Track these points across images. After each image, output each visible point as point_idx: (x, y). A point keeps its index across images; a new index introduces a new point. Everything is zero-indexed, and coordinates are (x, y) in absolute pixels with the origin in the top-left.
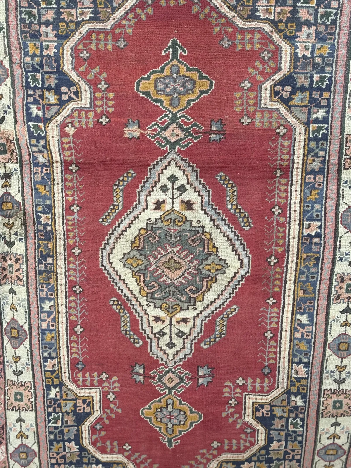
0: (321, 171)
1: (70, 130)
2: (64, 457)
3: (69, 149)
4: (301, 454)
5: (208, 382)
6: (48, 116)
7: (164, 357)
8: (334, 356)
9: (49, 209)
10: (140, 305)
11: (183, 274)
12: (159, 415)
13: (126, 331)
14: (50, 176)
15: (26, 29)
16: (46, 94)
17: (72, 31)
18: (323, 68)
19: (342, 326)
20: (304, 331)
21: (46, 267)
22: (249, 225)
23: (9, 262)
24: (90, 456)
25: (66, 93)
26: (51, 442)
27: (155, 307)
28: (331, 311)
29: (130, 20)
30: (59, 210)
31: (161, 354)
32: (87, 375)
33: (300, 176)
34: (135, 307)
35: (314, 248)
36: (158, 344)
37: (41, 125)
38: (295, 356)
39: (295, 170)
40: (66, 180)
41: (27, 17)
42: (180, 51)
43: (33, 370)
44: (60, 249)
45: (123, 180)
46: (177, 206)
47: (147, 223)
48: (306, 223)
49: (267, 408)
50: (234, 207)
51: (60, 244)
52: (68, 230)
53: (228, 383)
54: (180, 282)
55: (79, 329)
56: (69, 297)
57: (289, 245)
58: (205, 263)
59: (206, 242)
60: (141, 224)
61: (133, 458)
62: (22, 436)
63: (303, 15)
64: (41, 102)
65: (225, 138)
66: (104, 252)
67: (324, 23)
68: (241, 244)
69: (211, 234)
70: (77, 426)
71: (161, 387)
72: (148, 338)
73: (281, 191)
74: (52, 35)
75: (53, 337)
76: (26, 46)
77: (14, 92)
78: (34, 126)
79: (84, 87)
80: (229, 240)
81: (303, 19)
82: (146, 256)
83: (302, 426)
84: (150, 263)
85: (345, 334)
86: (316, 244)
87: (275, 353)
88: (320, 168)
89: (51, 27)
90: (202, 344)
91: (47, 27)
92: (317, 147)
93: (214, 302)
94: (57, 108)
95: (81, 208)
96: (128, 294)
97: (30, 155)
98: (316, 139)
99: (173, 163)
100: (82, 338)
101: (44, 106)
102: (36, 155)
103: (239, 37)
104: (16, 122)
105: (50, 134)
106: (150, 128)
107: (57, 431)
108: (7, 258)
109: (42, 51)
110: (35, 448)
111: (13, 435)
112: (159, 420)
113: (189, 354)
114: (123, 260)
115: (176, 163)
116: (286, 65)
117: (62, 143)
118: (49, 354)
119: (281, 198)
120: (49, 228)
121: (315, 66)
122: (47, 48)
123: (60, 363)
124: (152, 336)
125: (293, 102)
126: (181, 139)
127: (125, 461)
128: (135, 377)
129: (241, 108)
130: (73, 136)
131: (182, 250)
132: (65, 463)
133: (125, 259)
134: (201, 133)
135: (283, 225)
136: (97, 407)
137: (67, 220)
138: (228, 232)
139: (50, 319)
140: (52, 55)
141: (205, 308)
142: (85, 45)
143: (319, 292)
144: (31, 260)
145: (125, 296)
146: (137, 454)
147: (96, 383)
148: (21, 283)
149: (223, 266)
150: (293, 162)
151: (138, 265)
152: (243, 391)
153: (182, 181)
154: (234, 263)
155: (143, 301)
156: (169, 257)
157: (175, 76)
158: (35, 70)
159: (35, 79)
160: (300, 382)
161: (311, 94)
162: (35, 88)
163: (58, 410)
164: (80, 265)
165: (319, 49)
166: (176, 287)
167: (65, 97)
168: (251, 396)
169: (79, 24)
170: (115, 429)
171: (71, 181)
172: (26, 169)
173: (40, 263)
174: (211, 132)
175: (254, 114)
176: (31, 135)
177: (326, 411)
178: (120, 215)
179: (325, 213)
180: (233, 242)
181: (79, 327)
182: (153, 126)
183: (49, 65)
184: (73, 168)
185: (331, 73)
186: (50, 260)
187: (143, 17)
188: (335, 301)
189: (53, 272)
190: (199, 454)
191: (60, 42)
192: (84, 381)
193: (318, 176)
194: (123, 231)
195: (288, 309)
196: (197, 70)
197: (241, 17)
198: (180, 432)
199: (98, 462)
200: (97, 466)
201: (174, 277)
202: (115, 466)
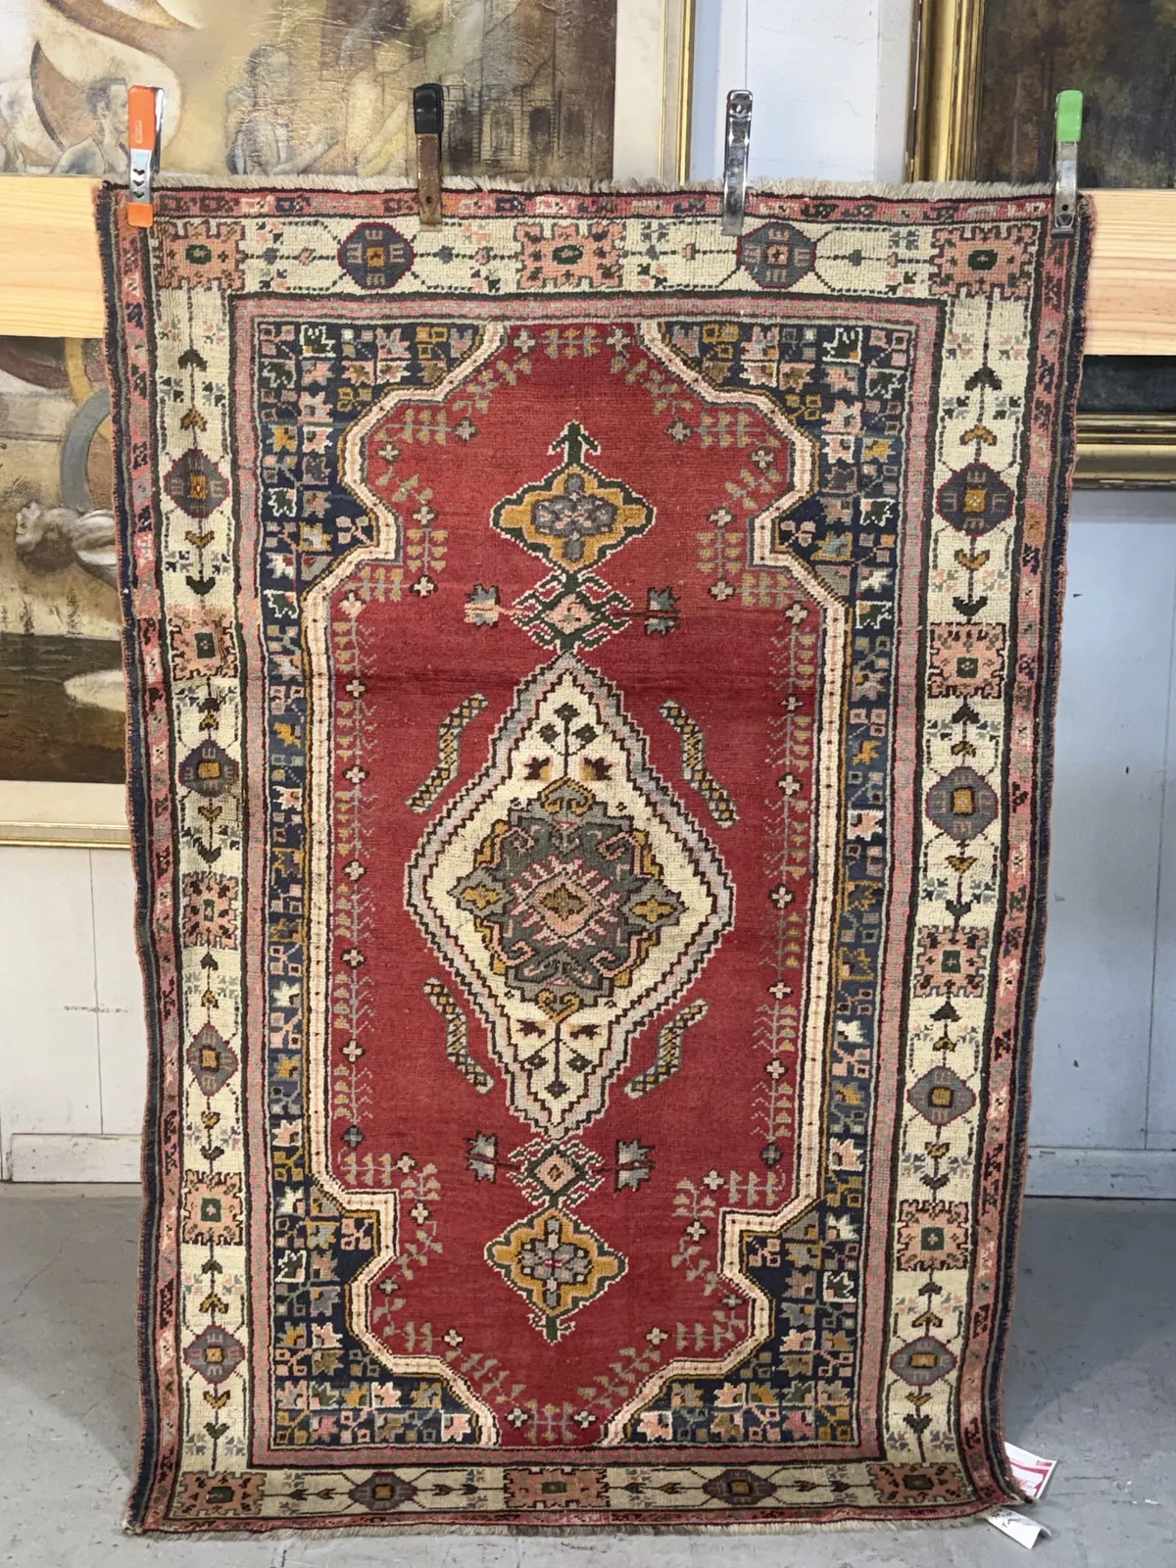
0: (882, 701)
1: (353, 608)
2: (306, 1361)
3: (349, 646)
4: (853, 1365)
5: (640, 1181)
6: (307, 576)
7: (542, 1117)
8: (920, 1119)
9: (299, 777)
10: (491, 995)
11: (586, 923)
12: (529, 1259)
13: (457, 1055)
14: (304, 705)
15: (272, 400)
16: (306, 531)
17: (364, 404)
18: (879, 486)
19: (935, 1049)
20: (852, 1060)
21: (286, 906)
22: (731, 818)
23: (206, 895)
24: (367, 1360)
25: (347, 530)
26: (280, 1323)
27: (523, 999)
28: (912, 1013)
29: (483, 385)
30: (320, 780)
31: (535, 1110)
32: (368, 1159)
33: (837, 711)
34: (480, 1000)
35: (871, 869)
36: (529, 1086)
37: (292, 595)
38: (833, 1118)
39: (826, 697)
40: (339, 713)
41: (273, 375)
42: (585, 447)
43: (246, 1145)
44: (319, 866)
45: (460, 716)
46: (576, 772)
47: (510, 810)
48: (852, 813)
49: (774, 1245)
50: (698, 776)
51: (320, 853)
52: (338, 823)
53: (685, 1184)
54: (580, 941)
55: (353, 1051)
56: (335, 974)
57: (816, 862)
58: (635, 898)
59: (637, 852)
60: (496, 810)
61: (465, 1367)
62: (213, 1306)
63: (836, 379)
64: (293, 547)
65: (677, 627)
66: (416, 873)
67: (878, 397)
68: (713, 860)
69: (647, 835)
70: (341, 1284)
71: (534, 1189)
72: (507, 1071)
73: (797, 742)
74: (322, 412)
75: (295, 1069)
76: (268, 434)
77: (238, 528)
78: (277, 599)
79: (386, 517)
80: (687, 848)
81: (836, 388)
82: (506, 883)
83: (854, 1292)
84: (516, 899)
85: (943, 1068)
86: (875, 860)
87: (790, 1112)
88: (879, 694)
89: (322, 396)
90: (628, 1089)
91: (313, 395)
92: (872, 649)
93: (655, 989)
94: (326, 559)
95: (367, 774)
96: (465, 969)
97: (263, 659)
98: (868, 632)
99: (567, 678)
100: (359, 1071)
101: (299, 556)
102: (277, 659)
103: (707, 420)
104: (238, 589)
105: (308, 615)
106: (521, 603)
107: (294, 1295)
108: (203, 887)
109: (300, 444)
110: (243, 1336)
111: (192, 1303)
112: (527, 1271)
113: (598, 1111)
114: (456, 892)
115: (575, 680)
116: (803, 478)
117: (335, 634)
118: (285, 1108)
119: (798, 757)
120: (297, 819)
121: (863, 482)
122: (312, 437)
123: (307, 1129)
124: (514, 1067)
125: (820, 555)
126: (587, 628)
127: (448, 1373)
128: (476, 1165)
129: (711, 565)
130: (358, 619)
131: (585, 868)
132: (309, 1377)
133: (460, 889)
134: (627, 614)
135: (803, 818)
136: (387, 1237)
137: (338, 801)
138: (685, 830)
139: (289, 1027)
140: (322, 451)
141: (633, 1003)
142: (390, 433)
143: (883, 968)
144: (255, 890)
145: (458, 974)
146: (476, 1357)
147: (386, 1179)
148: (231, 942)
149: (674, 907)
150: (823, 681)
151: (488, 903)
152: (720, 1204)
153: (587, 717)
154: (697, 902)
155: (498, 985)
156: (557, 883)
157: (574, 497)
158: (284, 482)
159: (282, 501)
160: (846, 1182)
161: (856, 540)
162: (282, 520)
163: (298, 1243)
164: (361, 902)
165: (870, 448)
166: (571, 953)
167: (344, 539)
168: (737, 1217)
169: (379, 391)
170: (427, 1293)
171: (350, 715)
172: (254, 690)
173: (274, 896)
174: (649, 614)
175: (739, 577)
176: (268, 616)
177: (908, 1253)
178: (451, 791)
179: (893, 792)
180: (696, 855)
181: (353, 1044)
182: (526, 599)
183: (314, 471)
184: (355, 688)
185: (896, 497)
186: (296, 891)
187: (511, 378)
188: (919, 991)
189: (302, 917)
190: (619, 1359)
191: (340, 425)
192: (359, 1174)
193: (875, 712)
194: (456, 828)
195: (818, 1009)
196: (620, 485)
197: (711, 382)
198: (575, 1301)
199: (385, 1375)
200: (382, 1384)
201: (566, 929)
202: (423, 1385)
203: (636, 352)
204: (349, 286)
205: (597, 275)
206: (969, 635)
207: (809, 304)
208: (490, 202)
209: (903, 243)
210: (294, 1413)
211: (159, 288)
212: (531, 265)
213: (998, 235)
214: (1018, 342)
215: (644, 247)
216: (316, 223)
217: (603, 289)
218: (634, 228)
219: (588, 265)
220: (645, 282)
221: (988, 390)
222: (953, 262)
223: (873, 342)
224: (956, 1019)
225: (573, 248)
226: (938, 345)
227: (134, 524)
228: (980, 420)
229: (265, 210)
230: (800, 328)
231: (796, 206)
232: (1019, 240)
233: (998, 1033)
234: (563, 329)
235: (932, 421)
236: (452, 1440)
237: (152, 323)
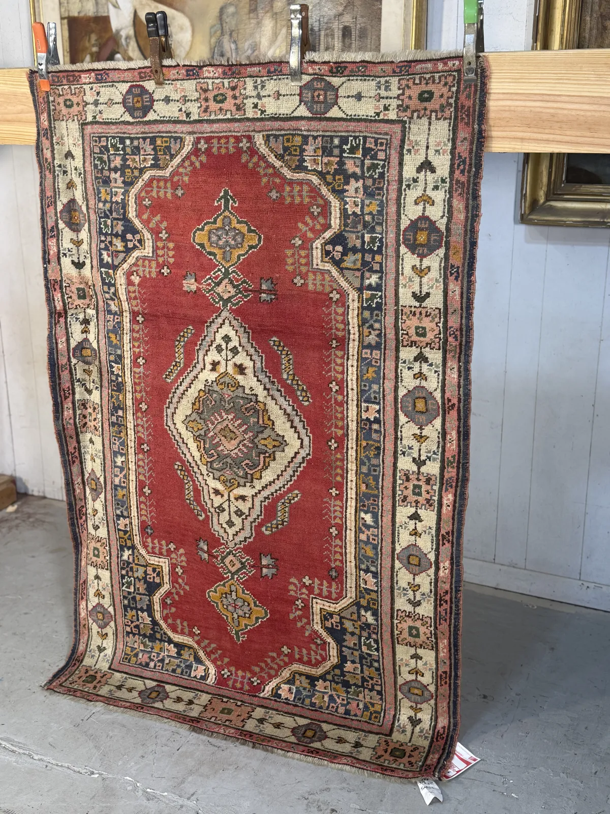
0: (378, 346)
1: (136, 279)
2: (137, 627)
3: (135, 298)
4: (381, 685)
5: (273, 575)
6: (116, 263)
7: (225, 536)
8: (404, 570)
9: (119, 359)
10: (201, 474)
11: (238, 445)
12: (225, 601)
13: (190, 500)
14: (120, 325)
15: (99, 175)
16: (115, 241)
17: (136, 178)
18: (373, 227)
19: (411, 535)
20: (369, 533)
21: (117, 420)
22: (308, 400)
23: (89, 410)
24: (162, 632)
25: (131, 241)
26: (125, 607)
27: (214, 478)
28: (398, 514)
29: (186, 168)
30: (127, 361)
31: (221, 531)
32: (156, 542)
33: (356, 350)
34: (197, 475)
35: (374, 436)
36: (219, 520)
37: (111, 271)
38: (361, 562)
39: (351, 342)
40: (133, 330)
41: (99, 163)
42: (231, 202)
43: (108, 526)
44: (129, 403)
45: (183, 336)
46: (230, 370)
47: (205, 385)
48: (364, 405)
49: (336, 618)
50: (291, 377)
51: (129, 396)
52: (135, 383)
53: (293, 580)
54: (236, 454)
55: (147, 491)
56: (138, 454)
57: (348, 428)
58: (260, 436)
59: (261, 413)
60: (199, 385)
61: (202, 645)
62: (99, 595)
63: (350, 166)
64: (110, 248)
65: (277, 299)
66: (169, 410)
67: (371, 177)
68: (301, 421)
69: (265, 404)
70: (149, 596)
71: (224, 570)
72: (209, 512)
73: (337, 365)
74: (120, 180)
75: (124, 495)
76: (99, 193)
77: (91, 238)
78: (106, 273)
79: (147, 235)
80: (286, 414)
81: (350, 171)
82: (205, 421)
83: (377, 650)
84: (209, 429)
85: (415, 545)
86: (376, 431)
87: (341, 554)
88: (377, 342)
89: (119, 173)
90: (264, 529)
91: (116, 173)
92: (372, 317)
93: (274, 482)
94: (123, 255)
95: (146, 361)
96: (191, 460)
97: (104, 301)
98: (369, 308)
99: (227, 321)
100: (150, 500)
101: (112, 253)
102: (109, 302)
103: (288, 189)
104: (92, 267)
105: (118, 282)
106: (205, 282)
107: (130, 597)
108: (87, 406)
109: (112, 197)
110: (111, 610)
111: (92, 592)
112: (225, 607)
113: (250, 538)
115: (230, 323)
116: (335, 222)
117: (129, 292)
118: (122, 512)
119: (337, 372)
120: (120, 379)
121: (366, 225)
122: (116, 194)
123: (131, 523)
124: (212, 510)
125: (344, 265)
126: (233, 296)
127: (196, 646)
128: (200, 553)
129: (293, 267)
130: (138, 285)
131: (236, 418)
132: (139, 634)
133: (187, 421)
134: (250, 291)
135: (341, 404)
136: (166, 579)
137: (135, 373)
138: (285, 404)
139: (121, 476)
140: (120, 201)
141: (263, 488)
142: (147, 192)
143: (382, 488)
144: (105, 411)
145: (188, 462)
146: (207, 642)
147: (164, 551)
148: (98, 433)
149: (281, 443)
150: (349, 333)
151: (198, 429)
152: (310, 593)
153: (234, 343)
154: (293, 441)
155: (204, 469)
156: (225, 424)
157: (227, 228)
158: (107, 216)
159: (106, 226)
160: (370, 594)
161: (363, 257)
162: (106, 234)
163: (130, 574)
164: (147, 422)
165: (368, 206)
166: (233, 459)
168: (318, 601)
169: (142, 171)
170: (184, 608)
171: (138, 332)
172: (101, 316)
173: (112, 415)
174: (261, 291)
175: (307, 274)
176: (103, 281)
177: (402, 637)
178: (181, 373)
179: (384, 396)
180: (291, 418)
181: (147, 487)
182: (207, 280)
183: (117, 211)
184: (140, 319)
185: (381, 234)
186: (120, 413)
187: (198, 164)
188: (401, 503)
189: (123, 425)
190: (269, 657)
191: (127, 188)
192: (153, 548)
193: (374, 352)
194: (184, 391)
195: (351, 504)
196: (246, 223)
197: (289, 167)
198: (246, 626)
199: (170, 641)
200: (169, 645)
201: (229, 447)
202: (186, 649)
203: (253, 151)
204: (128, 118)
205: (234, 109)
206: (421, 313)
207: (336, 124)
208: (183, 71)
209: (383, 87)
210: (133, 649)
211: (55, 120)
212: (204, 105)
213: (434, 82)
214: (445, 145)
215: (254, 93)
216: (113, 85)
217: (237, 116)
218: (250, 83)
219: (229, 104)
220: (256, 113)
221: (428, 173)
222: (410, 98)
223: (368, 145)
224: (421, 521)
225: (222, 95)
226: (402, 147)
227: (48, 234)
228: (425, 191)
229: (91, 80)
230: (332, 137)
231: (326, 68)
232: (446, 84)
233: (443, 532)
234: (219, 138)
235: (399, 191)
236: (195, 677)
237: (52, 137)
